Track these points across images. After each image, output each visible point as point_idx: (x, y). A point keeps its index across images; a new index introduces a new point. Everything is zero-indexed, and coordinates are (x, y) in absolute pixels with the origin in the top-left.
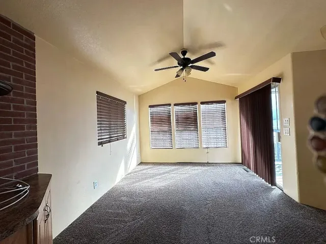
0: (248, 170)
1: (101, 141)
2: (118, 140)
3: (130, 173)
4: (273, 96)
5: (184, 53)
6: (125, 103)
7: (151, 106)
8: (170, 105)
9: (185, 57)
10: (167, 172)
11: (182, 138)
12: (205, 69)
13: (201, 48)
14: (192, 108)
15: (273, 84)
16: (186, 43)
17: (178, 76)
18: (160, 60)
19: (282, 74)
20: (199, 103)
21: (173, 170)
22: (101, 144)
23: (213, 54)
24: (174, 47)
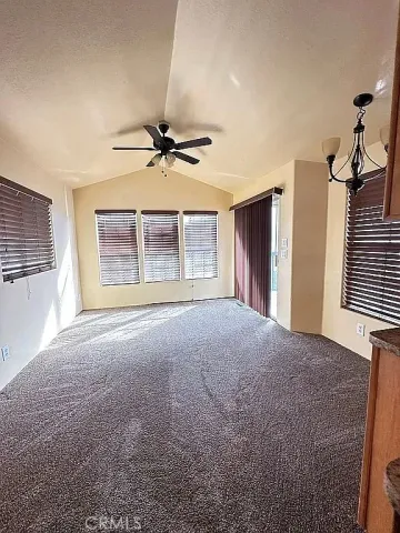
0: (241, 303)
1: (8, 273)
2: (40, 271)
3: (67, 329)
4: (274, 210)
5: (164, 128)
6: (50, 201)
7: (98, 212)
8: (134, 212)
9: (166, 135)
10: (133, 320)
11: (154, 266)
12: (194, 161)
13: (192, 126)
14: (169, 218)
15: (275, 196)
16: (169, 113)
17: (151, 164)
18: (123, 132)
19: (283, 185)
20: (181, 213)
21: (143, 316)
22: (8, 278)
23: (207, 141)
24: (148, 113)
